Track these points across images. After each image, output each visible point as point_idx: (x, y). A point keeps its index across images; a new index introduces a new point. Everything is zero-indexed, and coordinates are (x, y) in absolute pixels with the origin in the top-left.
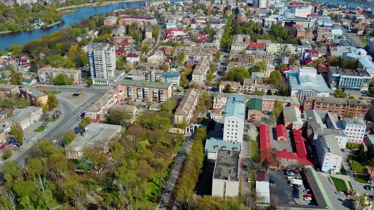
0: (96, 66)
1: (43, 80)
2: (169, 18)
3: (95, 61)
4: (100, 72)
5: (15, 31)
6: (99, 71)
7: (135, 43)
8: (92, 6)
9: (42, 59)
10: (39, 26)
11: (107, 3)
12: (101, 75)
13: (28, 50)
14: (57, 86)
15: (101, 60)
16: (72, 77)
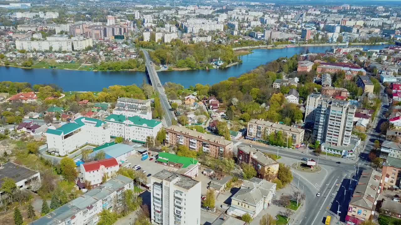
0: (329, 128)
1: (251, 135)
2: (384, 68)
3: (329, 120)
4: (333, 136)
5: (195, 69)
6: (331, 134)
7: (352, 98)
8: (266, 48)
9: (234, 104)
10: (218, 66)
11: (282, 46)
12: (334, 140)
13: (216, 91)
14: (270, 147)
15: (338, 121)
16: (294, 138)
